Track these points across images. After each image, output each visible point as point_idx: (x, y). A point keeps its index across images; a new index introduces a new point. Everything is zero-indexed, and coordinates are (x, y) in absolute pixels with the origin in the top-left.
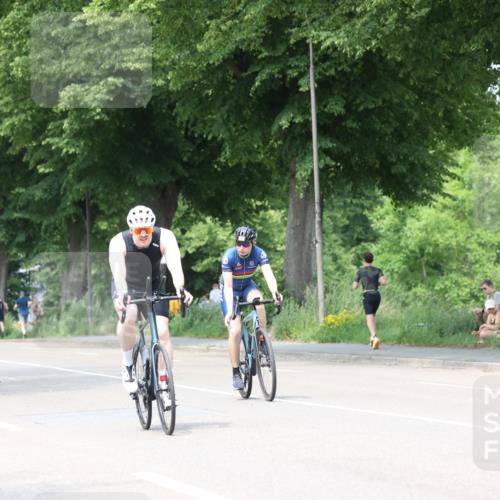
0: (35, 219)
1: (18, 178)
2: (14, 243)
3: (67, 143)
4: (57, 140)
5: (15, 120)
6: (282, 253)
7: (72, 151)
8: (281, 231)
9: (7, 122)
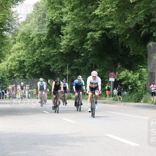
0: (79, 68)
1: (75, 57)
2: (74, 74)
3: (89, 48)
4: (87, 46)
5: (75, 41)
6: (146, 80)
7: (91, 50)
8: (145, 74)
9: (73, 41)
